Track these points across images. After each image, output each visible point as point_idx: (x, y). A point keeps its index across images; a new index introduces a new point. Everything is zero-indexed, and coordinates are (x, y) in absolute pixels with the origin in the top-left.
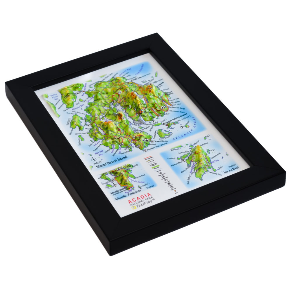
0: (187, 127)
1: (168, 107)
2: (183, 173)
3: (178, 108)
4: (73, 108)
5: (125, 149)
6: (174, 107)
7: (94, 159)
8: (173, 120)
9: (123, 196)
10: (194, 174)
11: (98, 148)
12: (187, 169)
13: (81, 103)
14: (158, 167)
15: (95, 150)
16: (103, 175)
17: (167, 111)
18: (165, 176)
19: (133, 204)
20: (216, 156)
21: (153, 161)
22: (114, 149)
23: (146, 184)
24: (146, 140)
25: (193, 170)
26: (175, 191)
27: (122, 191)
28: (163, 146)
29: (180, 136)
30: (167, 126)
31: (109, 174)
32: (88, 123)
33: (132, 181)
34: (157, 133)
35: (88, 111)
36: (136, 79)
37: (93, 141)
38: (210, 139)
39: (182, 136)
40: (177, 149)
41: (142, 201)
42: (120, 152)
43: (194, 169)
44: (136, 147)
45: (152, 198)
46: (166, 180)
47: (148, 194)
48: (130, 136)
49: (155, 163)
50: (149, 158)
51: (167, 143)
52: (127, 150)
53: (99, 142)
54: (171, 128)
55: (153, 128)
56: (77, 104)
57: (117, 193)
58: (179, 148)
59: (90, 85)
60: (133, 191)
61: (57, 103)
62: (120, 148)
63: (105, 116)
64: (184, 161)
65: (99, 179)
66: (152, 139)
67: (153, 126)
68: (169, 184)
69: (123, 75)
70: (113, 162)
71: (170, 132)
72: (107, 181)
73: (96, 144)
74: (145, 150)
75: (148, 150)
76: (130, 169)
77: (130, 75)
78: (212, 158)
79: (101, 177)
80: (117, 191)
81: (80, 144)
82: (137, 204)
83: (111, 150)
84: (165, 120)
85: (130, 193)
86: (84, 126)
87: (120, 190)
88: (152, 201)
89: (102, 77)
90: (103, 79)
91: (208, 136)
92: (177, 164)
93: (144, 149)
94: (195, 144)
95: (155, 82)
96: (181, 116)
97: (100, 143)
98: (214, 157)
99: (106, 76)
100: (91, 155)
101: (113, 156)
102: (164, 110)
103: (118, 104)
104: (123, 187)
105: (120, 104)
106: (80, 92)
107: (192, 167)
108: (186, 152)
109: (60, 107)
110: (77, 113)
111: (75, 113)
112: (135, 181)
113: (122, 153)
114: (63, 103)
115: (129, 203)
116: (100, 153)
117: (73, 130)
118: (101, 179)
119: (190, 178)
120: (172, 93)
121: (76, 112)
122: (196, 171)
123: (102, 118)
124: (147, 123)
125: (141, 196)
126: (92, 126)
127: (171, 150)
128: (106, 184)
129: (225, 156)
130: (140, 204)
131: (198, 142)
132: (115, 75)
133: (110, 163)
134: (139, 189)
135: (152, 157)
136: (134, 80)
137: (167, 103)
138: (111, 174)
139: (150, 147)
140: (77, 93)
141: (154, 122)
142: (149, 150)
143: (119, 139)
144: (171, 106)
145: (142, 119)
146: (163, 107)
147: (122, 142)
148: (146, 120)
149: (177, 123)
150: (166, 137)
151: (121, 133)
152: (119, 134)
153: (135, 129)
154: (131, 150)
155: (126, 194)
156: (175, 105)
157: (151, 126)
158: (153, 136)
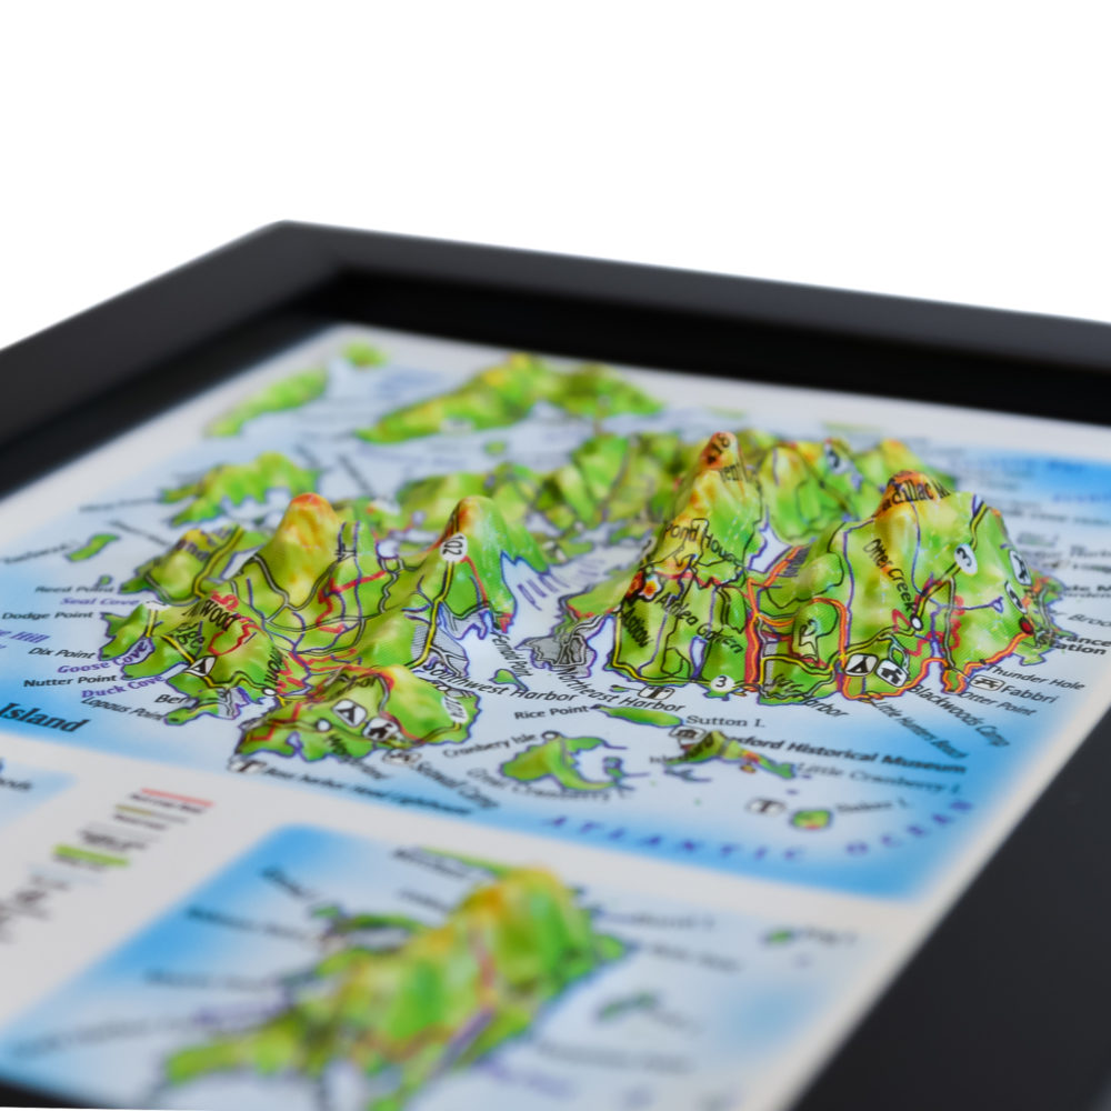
0: (805, 823)
1: (913, 687)
3: (967, 718)
5: (165, 699)
8: (801, 748)
15: (12, 617)
17: (865, 696)
21: (160, 827)
22: (114, 667)
24: (378, 723)
37: (114, 586)
39: (653, 840)
44: (249, 722)
50: (168, 805)
51: (462, 812)
55: (575, 715)
62: (155, 679)
67: (596, 707)
71: (626, 782)
73: (87, 602)
75: (277, 774)
81: (16, 560)
84: (737, 723)
93: (263, 757)
97: (122, 609)
113: (100, 704)
124: (602, 680)
137: (948, 668)
139: (331, 768)
142: (285, 776)
143: (223, 624)
144: (947, 689)
145: (603, 644)
146: (871, 662)
147: (216, 656)
148: (614, 662)
149: (789, 771)
150: (548, 785)
151: (318, 623)
152: (297, 623)
153: (459, 664)
154: (183, 716)
156: (987, 701)
157: (585, 701)
158: (478, 742)
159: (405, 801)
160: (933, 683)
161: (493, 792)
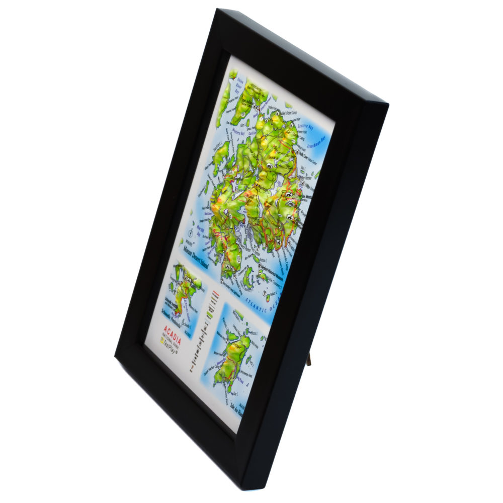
0: (267, 300)
1: (282, 245)
3: (286, 259)
4: (234, 128)
5: (215, 255)
6: (284, 253)
7: (191, 233)
8: (270, 272)
10: (217, 369)
11: (204, 223)
12: (220, 354)
13: (244, 129)
14: (210, 319)
15: (200, 222)
16: (179, 265)
17: (277, 250)
18: (205, 337)
19: (165, 335)
20: (247, 374)
21: (215, 304)
22: (210, 242)
23: (188, 326)
26: (193, 366)
27: (172, 308)
28: (235, 295)
29: (253, 304)
30: (258, 274)
31: (182, 271)
32: (225, 172)
34: (246, 270)
35: (238, 152)
37: (209, 206)
38: (263, 346)
39: (254, 306)
40: (237, 318)
41: (171, 341)
42: (209, 254)
44: (222, 264)
45: (177, 350)
46: (200, 343)
49: (214, 309)
50: (215, 296)
51: (239, 296)
52: (215, 259)
53: (211, 214)
54: (258, 282)
56: (242, 125)
57: (169, 305)
58: (240, 318)
59: (271, 105)
60: (177, 319)
61: (233, 100)
62: (214, 247)
63: (242, 179)
65: (174, 266)
66: (237, 274)
67: (252, 254)
68: (198, 352)
69: (300, 130)
70: (197, 258)
72: (175, 277)
73: (207, 214)
74: (222, 280)
75: (224, 284)
77: (304, 140)
78: (242, 372)
80: (170, 302)
81: (200, 195)
82: (166, 340)
83: (208, 240)
84: (265, 261)
85: (174, 318)
86: (221, 172)
87: (173, 304)
88: (175, 353)
89: (286, 106)
94: (251, 333)
95: (308, 186)
96: (277, 277)
97: (210, 217)
98: (244, 373)
99: (290, 110)
100: (194, 224)
101: (203, 250)
104: (176, 304)
106: (256, 107)
107: (224, 359)
108: (238, 332)
110: (231, 142)
111: (230, 138)
112: (187, 310)
114: (235, 108)
115: (165, 329)
116: (199, 232)
117: (212, 165)
119: (211, 370)
123: (237, 179)
125: (175, 334)
127: (233, 312)
128: (172, 281)
130: (168, 343)
131: (255, 334)
133: (194, 256)
134: (181, 324)
135: (217, 298)
136: (300, 153)
137: (285, 238)
139: (229, 282)
140: (255, 105)
141: (257, 250)
144: (285, 247)
149: (267, 280)
150: (246, 287)
151: (226, 228)
152: (224, 228)
155: (171, 316)
156: (288, 251)
157: (251, 252)
158: (241, 270)
160: (284, 244)
161: (242, 289)
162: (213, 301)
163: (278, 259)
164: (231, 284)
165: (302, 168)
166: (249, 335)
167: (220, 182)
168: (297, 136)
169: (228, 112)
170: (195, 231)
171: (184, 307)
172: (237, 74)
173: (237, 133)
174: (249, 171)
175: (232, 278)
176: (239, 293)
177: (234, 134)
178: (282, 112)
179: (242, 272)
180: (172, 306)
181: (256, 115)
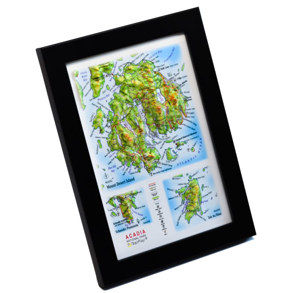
0: (193, 151)
1: (183, 118)
2: (176, 210)
3: (191, 122)
4: (98, 98)
5: (135, 168)
6: (188, 120)
7: (106, 176)
8: (184, 137)
9: (123, 229)
10: (184, 214)
11: (112, 162)
12: (180, 206)
13: (108, 92)
14: (158, 199)
15: (109, 164)
16: (111, 199)
17: (181, 124)
18: (161, 211)
19: (129, 241)
20: (207, 195)
21: (155, 189)
22: (126, 166)
23: (144, 218)
24: (155, 161)
25: (185, 209)
26: (165, 231)
27: (123, 223)
28: (167, 171)
29: (184, 162)
30: (176, 146)
31: (116, 199)
32: (109, 124)
33: (133, 212)
34: (166, 152)
35: (111, 106)
36: (163, 68)
37: (110, 151)
38: (207, 172)
39: (186, 162)
40: (178, 179)
41: (137, 238)
42: (130, 172)
43: (186, 207)
44: (144, 167)
45: (146, 237)
46: (161, 216)
47: (143, 230)
48: (142, 151)
49: (156, 192)
50: (152, 185)
51: (171, 169)
52: (137, 170)
53: (115, 153)
54: (179, 149)
55: (164, 144)
56: (104, 92)
57: (118, 225)
58: (180, 177)
59: (119, 66)
60: (132, 225)
61: (86, 86)
62: (131, 165)
63: (126, 116)
64: (180, 196)
65: (107, 203)
66: (160, 160)
67: (164, 142)
68: (162, 222)
69: (152, 59)
70: (122, 183)
71: (177, 154)
72: (112, 207)
73: (111, 156)
74: (151, 174)
75: (154, 174)
76: (135, 196)
77: (159, 61)
78: (203, 197)
79: (109, 202)
80: (119, 222)
81: (97, 153)
82: (133, 241)
83: (123, 167)
84: (176, 136)
85: (129, 226)
86: (105, 127)
87: (122, 221)
88: (145, 240)
89: (133, 56)
90: (133, 59)
91: (207, 168)
92: (174, 198)
93: (151, 172)
94: (194, 175)
95: (180, 78)
96: (191, 134)
97: (115, 155)
98: (205, 196)
99: (136, 57)
100: (104, 170)
101: (123, 175)
102: (179, 122)
103: (140, 102)
104: (125, 218)
105: (142, 102)
106: (109, 75)
107: (185, 205)
108: (184, 184)
109: (87, 93)
110: (101, 107)
111: (99, 106)
112: (136, 212)
113: (132, 174)
114: (91, 88)
115: (127, 238)
116: (113, 169)
117: (95, 130)
118: (108, 204)
119: (180, 219)
120: (191, 99)
121: (100, 104)
122: (187, 211)
123: (122, 119)
124: (160, 136)
125: (137, 232)
126: (112, 130)
127: (173, 179)
128: (111, 211)
129: (214, 197)
130: (134, 241)
131: (197, 173)
132: (145, 57)
133: (119, 184)
134: (137, 223)
135: (155, 185)
136: (161, 69)
137: (183, 113)
138: (118, 199)
139: (157, 170)
140: (106, 75)
141: (166, 136)
143: (133, 157)
144: (186, 117)
145: (158, 132)
146: (179, 119)
147: (135, 160)
148: (160, 133)
149: (185, 142)
150: (173, 160)
151: (136, 147)
152: (134, 149)
153: (149, 143)
154: (139, 170)
155: (126, 227)
156: (189, 117)
157: (163, 141)
158: (162, 156)
159: (166, 170)
160: (184, 117)
161: (170, 164)
162: (152, 189)
163: (186, 127)
164: (160, 169)
165: (168, 74)
166: (193, 177)
167: (108, 132)
168: (153, 63)
169: (85, 96)
170: (108, 172)
171: (133, 213)
172: (78, 72)
173: (103, 99)
174: (128, 108)
175: (158, 166)
176: (170, 167)
177: (100, 102)
178: (131, 62)
179: (163, 156)
180: (123, 222)
181: (111, 79)
